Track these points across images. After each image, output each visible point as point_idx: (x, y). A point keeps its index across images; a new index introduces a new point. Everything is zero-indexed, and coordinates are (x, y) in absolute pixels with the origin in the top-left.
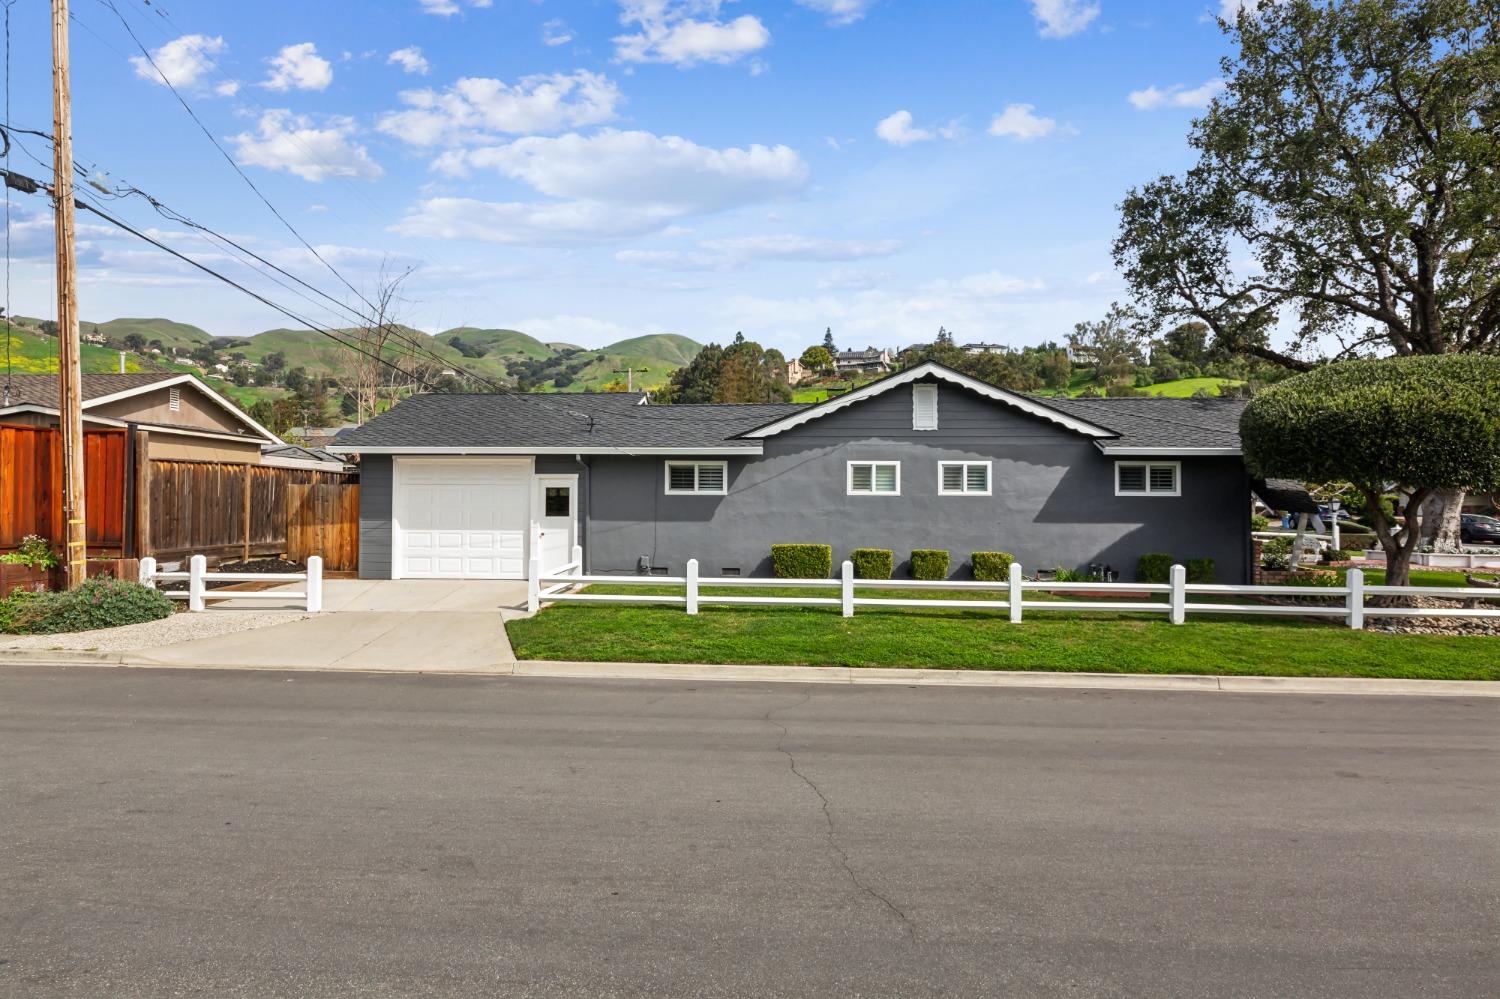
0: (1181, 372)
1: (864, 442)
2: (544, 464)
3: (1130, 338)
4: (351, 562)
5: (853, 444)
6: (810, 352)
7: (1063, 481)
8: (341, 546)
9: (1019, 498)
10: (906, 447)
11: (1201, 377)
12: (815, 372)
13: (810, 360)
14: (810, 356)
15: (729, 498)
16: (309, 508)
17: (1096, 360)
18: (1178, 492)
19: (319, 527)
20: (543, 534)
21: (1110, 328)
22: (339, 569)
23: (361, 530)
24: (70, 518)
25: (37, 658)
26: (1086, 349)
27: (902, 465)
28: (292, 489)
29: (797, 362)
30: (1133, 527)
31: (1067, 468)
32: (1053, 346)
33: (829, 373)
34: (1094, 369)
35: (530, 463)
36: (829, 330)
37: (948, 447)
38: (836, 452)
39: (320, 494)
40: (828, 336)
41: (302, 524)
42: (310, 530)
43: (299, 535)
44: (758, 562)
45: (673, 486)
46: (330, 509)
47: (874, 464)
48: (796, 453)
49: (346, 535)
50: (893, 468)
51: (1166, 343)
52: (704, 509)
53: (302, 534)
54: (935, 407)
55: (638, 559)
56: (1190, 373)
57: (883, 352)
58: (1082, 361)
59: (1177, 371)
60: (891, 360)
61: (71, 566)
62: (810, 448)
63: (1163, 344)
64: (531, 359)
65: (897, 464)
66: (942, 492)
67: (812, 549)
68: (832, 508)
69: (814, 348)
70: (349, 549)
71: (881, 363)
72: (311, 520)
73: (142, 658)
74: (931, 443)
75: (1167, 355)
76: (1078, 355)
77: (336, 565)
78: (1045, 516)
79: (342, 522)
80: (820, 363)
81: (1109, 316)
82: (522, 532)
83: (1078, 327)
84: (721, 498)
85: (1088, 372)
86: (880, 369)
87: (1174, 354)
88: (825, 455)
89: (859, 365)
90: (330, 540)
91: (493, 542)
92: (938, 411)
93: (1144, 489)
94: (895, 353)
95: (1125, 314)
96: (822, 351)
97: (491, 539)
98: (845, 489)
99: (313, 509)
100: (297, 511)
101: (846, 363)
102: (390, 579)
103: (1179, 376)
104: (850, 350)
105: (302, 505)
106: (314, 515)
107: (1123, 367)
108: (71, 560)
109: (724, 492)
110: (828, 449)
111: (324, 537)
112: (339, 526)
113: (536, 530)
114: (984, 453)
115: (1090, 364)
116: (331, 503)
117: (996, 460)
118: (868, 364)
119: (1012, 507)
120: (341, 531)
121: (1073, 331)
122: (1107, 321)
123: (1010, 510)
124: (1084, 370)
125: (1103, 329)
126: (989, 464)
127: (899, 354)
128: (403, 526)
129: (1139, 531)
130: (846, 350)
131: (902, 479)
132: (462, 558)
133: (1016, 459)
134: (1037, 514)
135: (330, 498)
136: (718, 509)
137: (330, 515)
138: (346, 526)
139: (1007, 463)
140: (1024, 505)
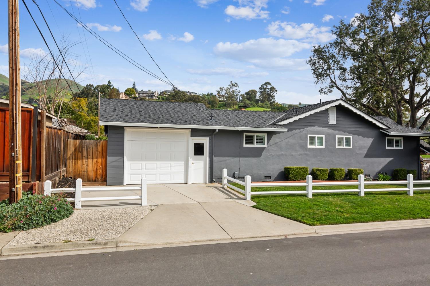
0: (251, 105)
1: (313, 128)
2: (195, 133)
3: (236, 93)
4: (102, 177)
5: (309, 128)
6: (128, 90)
7: (372, 143)
8: (97, 170)
9: (359, 149)
10: (326, 130)
11: (257, 107)
12: (130, 97)
13: (128, 93)
14: (128, 91)
15: (267, 148)
16: (79, 151)
17: (225, 100)
18: (402, 148)
19: (85, 161)
20: (193, 163)
21: (230, 90)
22: (95, 181)
23: (108, 162)
24: (17, 160)
25: (60, 249)
26: (222, 96)
27: (325, 137)
28: (70, 142)
29: (123, 93)
30: (391, 159)
31: (373, 139)
32: (212, 94)
33: (135, 98)
34: (225, 102)
35: (188, 132)
36: (134, 83)
37: (339, 130)
38: (304, 131)
39: (86, 144)
40: (134, 85)
41: (75, 159)
42: (79, 162)
43: (73, 165)
44: (278, 173)
45: (246, 143)
46: (91, 151)
47: (317, 136)
48: (290, 131)
49: (99, 164)
50: (322, 137)
51: (245, 96)
52: (258, 153)
53: (75, 164)
54: (335, 116)
55: (233, 173)
56: (253, 106)
57: (155, 92)
58: (221, 100)
59: (250, 104)
60: (158, 95)
61: (17, 188)
62: (296, 129)
63: (244, 96)
64: (3, 84)
65: (324, 136)
66: (337, 147)
67: (303, 168)
68: (302, 152)
69: (130, 89)
70: (101, 171)
71: (155, 96)
72: (80, 157)
73: (130, 242)
74: (334, 129)
75: (246, 100)
76: (220, 98)
77: (94, 179)
78: (367, 156)
79: (97, 158)
80: (131, 94)
81: (230, 85)
82: (183, 162)
83: (221, 88)
84: (264, 148)
85: (223, 103)
86: (154, 98)
87: (248, 99)
88: (300, 132)
89: (146, 96)
90: (91, 167)
91: (170, 167)
92: (336, 117)
93: (393, 146)
94: (159, 92)
95: (234, 85)
96: (132, 90)
97: (169, 166)
98: (307, 146)
99: (82, 152)
100: (73, 153)
101: (142, 95)
102: (123, 185)
103: (251, 106)
104: (142, 90)
105: (75, 150)
106: (82, 155)
107: (234, 102)
108: (17, 184)
109: (265, 146)
110: (301, 130)
111: (87, 165)
112: (96, 160)
113: (190, 161)
114: (350, 133)
115: (224, 101)
116: (91, 149)
117: (353, 135)
118: (150, 96)
119: (358, 152)
120: (97, 162)
121: (219, 90)
122: (229, 87)
123: (357, 153)
124: (222, 103)
125: (228, 90)
126: (351, 137)
127: (161, 93)
128: (128, 160)
129: (392, 160)
130: (141, 90)
131: (325, 142)
132: (156, 175)
133: (359, 136)
134: (364, 155)
135: (91, 146)
136: (263, 152)
137: (91, 155)
138: (100, 160)
139: (356, 136)
140: (361, 152)
